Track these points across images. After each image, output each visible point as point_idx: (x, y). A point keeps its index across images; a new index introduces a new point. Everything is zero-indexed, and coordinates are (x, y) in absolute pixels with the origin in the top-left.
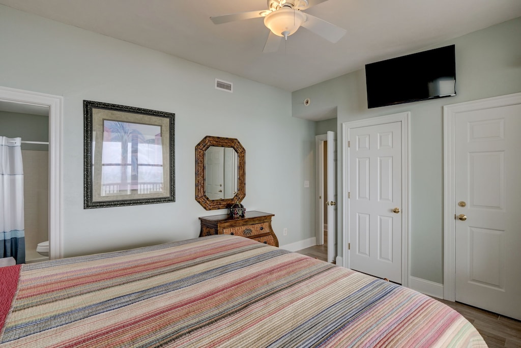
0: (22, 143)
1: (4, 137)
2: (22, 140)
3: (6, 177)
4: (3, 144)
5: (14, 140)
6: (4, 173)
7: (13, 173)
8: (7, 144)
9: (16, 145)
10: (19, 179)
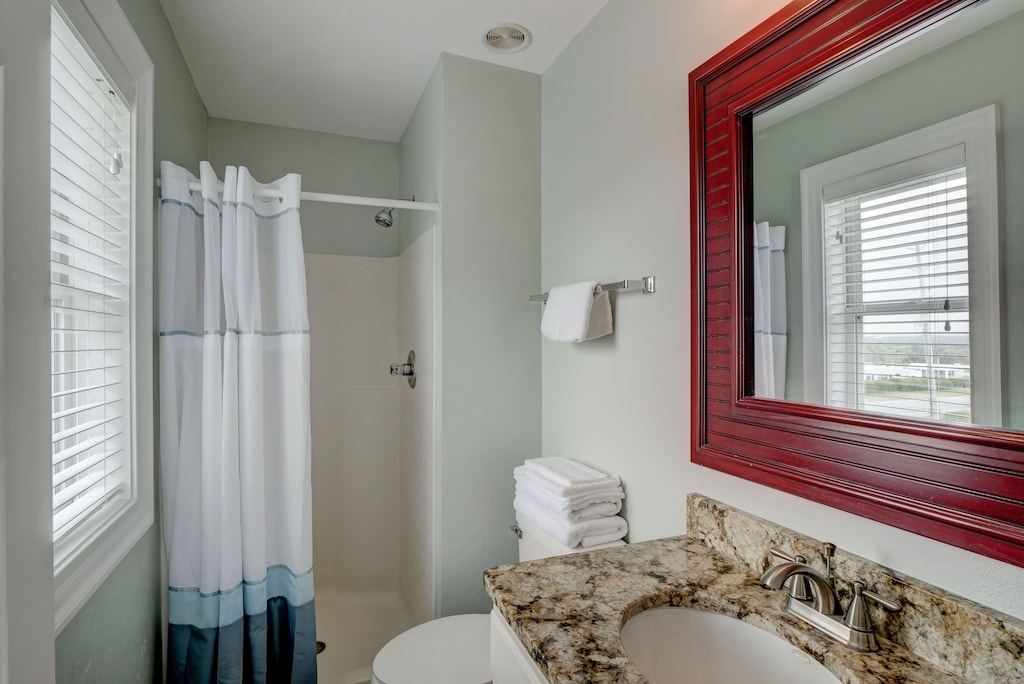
0: (303, 202)
1: (241, 168)
2: (305, 187)
3: (249, 341)
4: (240, 200)
5: (276, 188)
6: (243, 327)
7: (271, 329)
8: (251, 202)
9: (283, 207)
10: (295, 347)
